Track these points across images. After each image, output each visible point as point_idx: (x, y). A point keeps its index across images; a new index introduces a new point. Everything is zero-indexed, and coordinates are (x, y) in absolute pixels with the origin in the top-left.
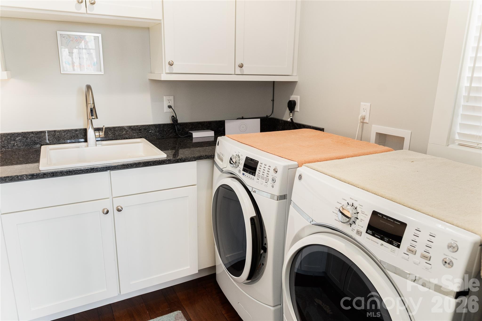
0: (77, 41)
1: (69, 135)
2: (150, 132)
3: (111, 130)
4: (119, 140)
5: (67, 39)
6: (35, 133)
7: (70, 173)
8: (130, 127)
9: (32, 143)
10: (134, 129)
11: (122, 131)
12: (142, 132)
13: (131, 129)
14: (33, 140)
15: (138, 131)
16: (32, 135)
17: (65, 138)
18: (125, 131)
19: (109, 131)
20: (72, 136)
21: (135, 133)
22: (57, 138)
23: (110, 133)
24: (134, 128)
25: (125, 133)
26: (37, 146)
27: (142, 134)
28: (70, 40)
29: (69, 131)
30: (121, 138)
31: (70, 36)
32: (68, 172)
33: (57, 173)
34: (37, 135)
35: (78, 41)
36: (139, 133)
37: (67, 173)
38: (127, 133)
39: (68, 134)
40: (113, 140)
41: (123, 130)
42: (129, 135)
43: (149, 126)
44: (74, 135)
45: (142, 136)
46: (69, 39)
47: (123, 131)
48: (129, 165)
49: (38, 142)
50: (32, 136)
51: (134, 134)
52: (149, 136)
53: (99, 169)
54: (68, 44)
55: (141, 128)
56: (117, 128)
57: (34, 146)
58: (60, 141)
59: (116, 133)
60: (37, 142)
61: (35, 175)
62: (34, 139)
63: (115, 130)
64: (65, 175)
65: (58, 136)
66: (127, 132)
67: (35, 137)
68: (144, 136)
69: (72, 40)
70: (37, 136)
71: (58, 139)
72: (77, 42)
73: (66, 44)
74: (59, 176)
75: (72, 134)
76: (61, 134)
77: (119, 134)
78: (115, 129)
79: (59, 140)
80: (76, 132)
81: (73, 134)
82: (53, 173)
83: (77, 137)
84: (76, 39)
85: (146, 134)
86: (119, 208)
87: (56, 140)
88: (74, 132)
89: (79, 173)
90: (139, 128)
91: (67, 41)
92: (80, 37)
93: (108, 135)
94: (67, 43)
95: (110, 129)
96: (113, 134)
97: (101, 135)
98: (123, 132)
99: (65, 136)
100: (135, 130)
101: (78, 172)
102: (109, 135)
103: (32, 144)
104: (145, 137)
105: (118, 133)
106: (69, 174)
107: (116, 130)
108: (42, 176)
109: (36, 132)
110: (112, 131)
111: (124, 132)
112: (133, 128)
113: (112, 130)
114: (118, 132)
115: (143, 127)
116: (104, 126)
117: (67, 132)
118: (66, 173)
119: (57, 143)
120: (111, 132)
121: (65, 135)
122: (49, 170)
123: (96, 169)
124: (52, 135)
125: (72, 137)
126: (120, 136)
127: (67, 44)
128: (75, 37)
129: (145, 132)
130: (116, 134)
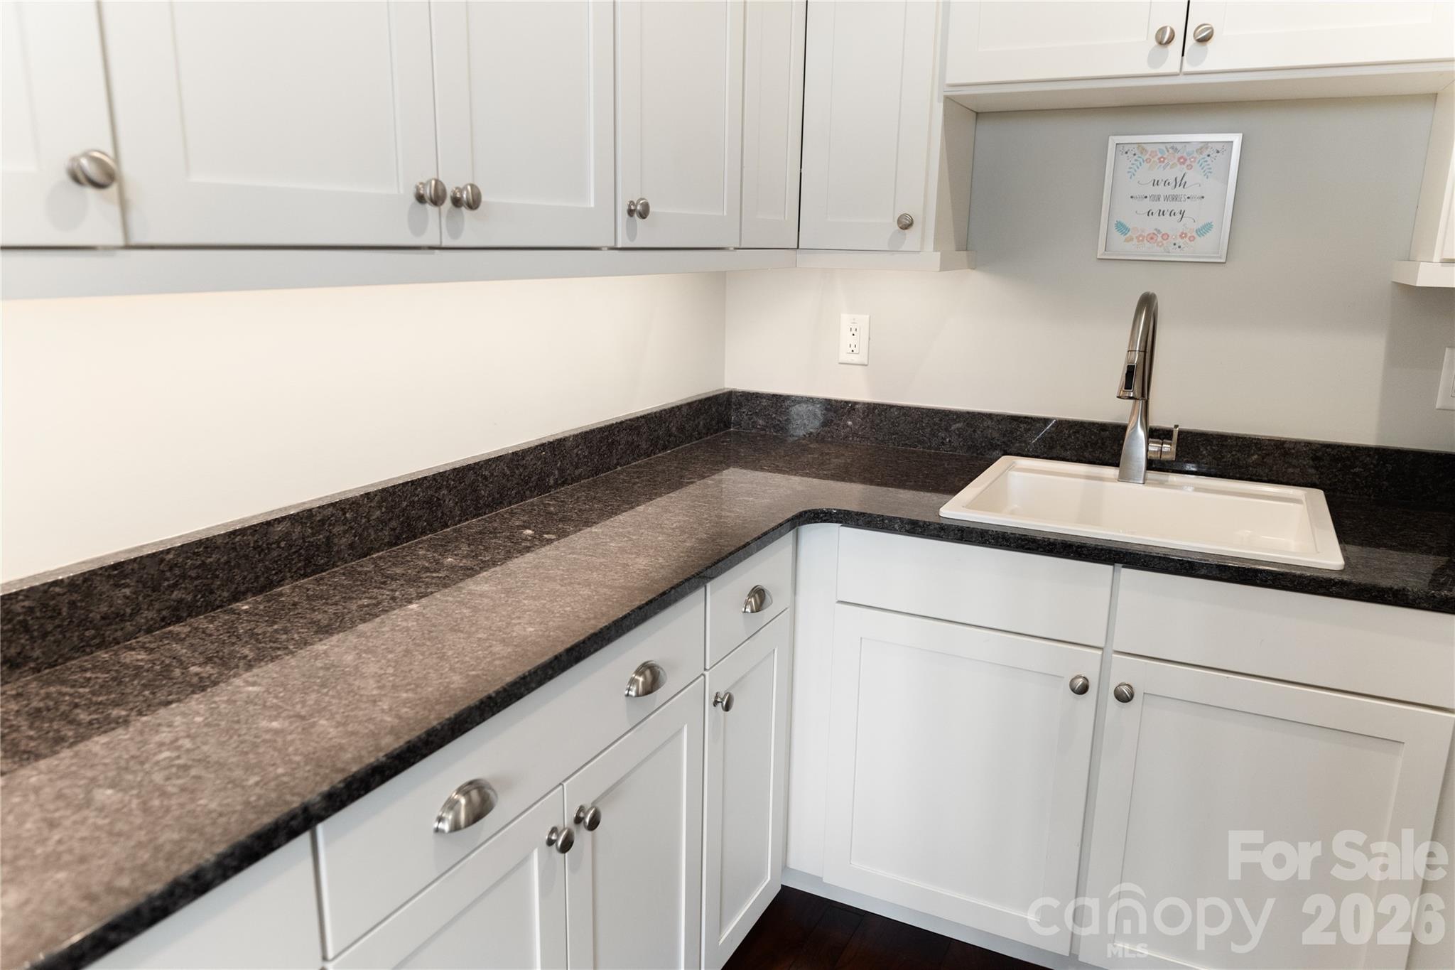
0: (1163, 162)
1: (1080, 438)
2: (1355, 474)
3: (1212, 442)
4: (1233, 479)
5: (1136, 157)
6: (995, 419)
7: (1005, 543)
8: (1279, 443)
9: (983, 445)
10: (1293, 451)
11: (1249, 451)
12: (1324, 466)
13: (1282, 450)
14: (989, 436)
15: (1305, 463)
16: (990, 422)
17: (1069, 445)
18: (1259, 455)
19: (1202, 445)
20: (1089, 442)
21: (1294, 467)
22: (1047, 442)
23: (1204, 452)
24: (1294, 449)
25: (1257, 459)
26: (994, 453)
27: (1322, 473)
28: (1144, 161)
29: (1084, 427)
30: (1238, 475)
31: (1144, 149)
32: (999, 537)
33: (972, 533)
34: (999, 423)
35: (1166, 161)
36: (1309, 467)
37: (997, 542)
38: (1265, 462)
39: (1078, 435)
40: (1212, 476)
41: (1254, 448)
42: (1271, 470)
43: (1356, 450)
44: (1095, 439)
45: (1318, 483)
46: (1140, 155)
47: (1252, 451)
48: (1183, 564)
49: (999, 445)
50: (988, 427)
51: (1290, 470)
52: (1349, 486)
53: (1085, 552)
54: (1135, 171)
55: (1320, 454)
56: (1235, 439)
57: (987, 452)
58: (1054, 451)
59: (1225, 454)
60: (996, 443)
61: (920, 526)
62: (991, 433)
63: (1223, 445)
64: (990, 543)
65: (1050, 435)
66: (1263, 459)
67: (994, 429)
68: (1329, 482)
69: (1148, 161)
70: (1000, 427)
71: (1050, 443)
72: (1163, 165)
73: (1129, 172)
74: (975, 542)
75: (1090, 437)
76: (1062, 431)
77: (1236, 460)
78: (1224, 443)
79: (1051, 448)
80: (1102, 433)
81: (1093, 437)
82: (963, 531)
83: (1102, 449)
84: (1160, 155)
85: (1336, 476)
86: (1125, 689)
87: (1044, 446)
88: (1095, 430)
89: (1026, 549)
90: (1315, 451)
91: (1133, 162)
92: (1172, 148)
93: (1197, 457)
94: (1131, 170)
95: (1208, 441)
96: (1214, 458)
97: (1167, 453)
98: (1249, 456)
99: (1070, 440)
100: (1297, 457)
101: (1026, 544)
102: (1200, 457)
103: (984, 447)
104: (1330, 485)
105: (1233, 455)
106: (1001, 545)
107: (1226, 446)
108: (935, 532)
109: (998, 417)
110: (1214, 448)
111: (1256, 457)
112: (1289, 449)
113: (1215, 442)
114: (1234, 453)
115: (1328, 450)
116: (1176, 426)
117: (1076, 428)
118: (993, 539)
119: (1045, 456)
120: (1209, 448)
121: (1069, 436)
122: (958, 522)
123: (1076, 550)
124: (1036, 429)
125: (1089, 444)
126: (1236, 468)
127: (1130, 174)
128: (1160, 149)
129: (1334, 470)
130: (1225, 460)
